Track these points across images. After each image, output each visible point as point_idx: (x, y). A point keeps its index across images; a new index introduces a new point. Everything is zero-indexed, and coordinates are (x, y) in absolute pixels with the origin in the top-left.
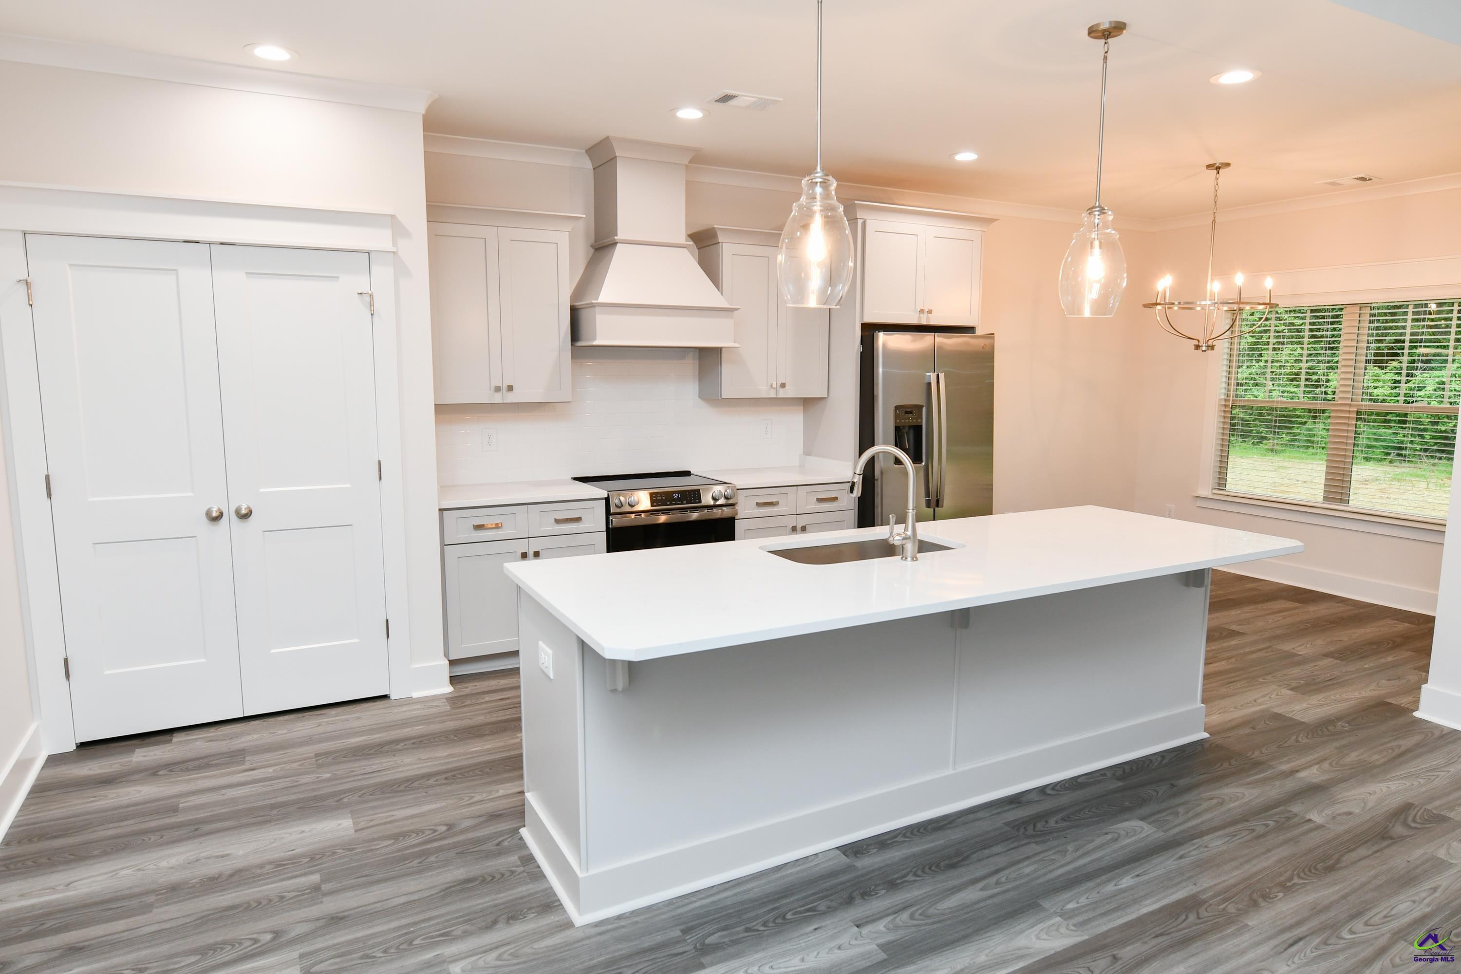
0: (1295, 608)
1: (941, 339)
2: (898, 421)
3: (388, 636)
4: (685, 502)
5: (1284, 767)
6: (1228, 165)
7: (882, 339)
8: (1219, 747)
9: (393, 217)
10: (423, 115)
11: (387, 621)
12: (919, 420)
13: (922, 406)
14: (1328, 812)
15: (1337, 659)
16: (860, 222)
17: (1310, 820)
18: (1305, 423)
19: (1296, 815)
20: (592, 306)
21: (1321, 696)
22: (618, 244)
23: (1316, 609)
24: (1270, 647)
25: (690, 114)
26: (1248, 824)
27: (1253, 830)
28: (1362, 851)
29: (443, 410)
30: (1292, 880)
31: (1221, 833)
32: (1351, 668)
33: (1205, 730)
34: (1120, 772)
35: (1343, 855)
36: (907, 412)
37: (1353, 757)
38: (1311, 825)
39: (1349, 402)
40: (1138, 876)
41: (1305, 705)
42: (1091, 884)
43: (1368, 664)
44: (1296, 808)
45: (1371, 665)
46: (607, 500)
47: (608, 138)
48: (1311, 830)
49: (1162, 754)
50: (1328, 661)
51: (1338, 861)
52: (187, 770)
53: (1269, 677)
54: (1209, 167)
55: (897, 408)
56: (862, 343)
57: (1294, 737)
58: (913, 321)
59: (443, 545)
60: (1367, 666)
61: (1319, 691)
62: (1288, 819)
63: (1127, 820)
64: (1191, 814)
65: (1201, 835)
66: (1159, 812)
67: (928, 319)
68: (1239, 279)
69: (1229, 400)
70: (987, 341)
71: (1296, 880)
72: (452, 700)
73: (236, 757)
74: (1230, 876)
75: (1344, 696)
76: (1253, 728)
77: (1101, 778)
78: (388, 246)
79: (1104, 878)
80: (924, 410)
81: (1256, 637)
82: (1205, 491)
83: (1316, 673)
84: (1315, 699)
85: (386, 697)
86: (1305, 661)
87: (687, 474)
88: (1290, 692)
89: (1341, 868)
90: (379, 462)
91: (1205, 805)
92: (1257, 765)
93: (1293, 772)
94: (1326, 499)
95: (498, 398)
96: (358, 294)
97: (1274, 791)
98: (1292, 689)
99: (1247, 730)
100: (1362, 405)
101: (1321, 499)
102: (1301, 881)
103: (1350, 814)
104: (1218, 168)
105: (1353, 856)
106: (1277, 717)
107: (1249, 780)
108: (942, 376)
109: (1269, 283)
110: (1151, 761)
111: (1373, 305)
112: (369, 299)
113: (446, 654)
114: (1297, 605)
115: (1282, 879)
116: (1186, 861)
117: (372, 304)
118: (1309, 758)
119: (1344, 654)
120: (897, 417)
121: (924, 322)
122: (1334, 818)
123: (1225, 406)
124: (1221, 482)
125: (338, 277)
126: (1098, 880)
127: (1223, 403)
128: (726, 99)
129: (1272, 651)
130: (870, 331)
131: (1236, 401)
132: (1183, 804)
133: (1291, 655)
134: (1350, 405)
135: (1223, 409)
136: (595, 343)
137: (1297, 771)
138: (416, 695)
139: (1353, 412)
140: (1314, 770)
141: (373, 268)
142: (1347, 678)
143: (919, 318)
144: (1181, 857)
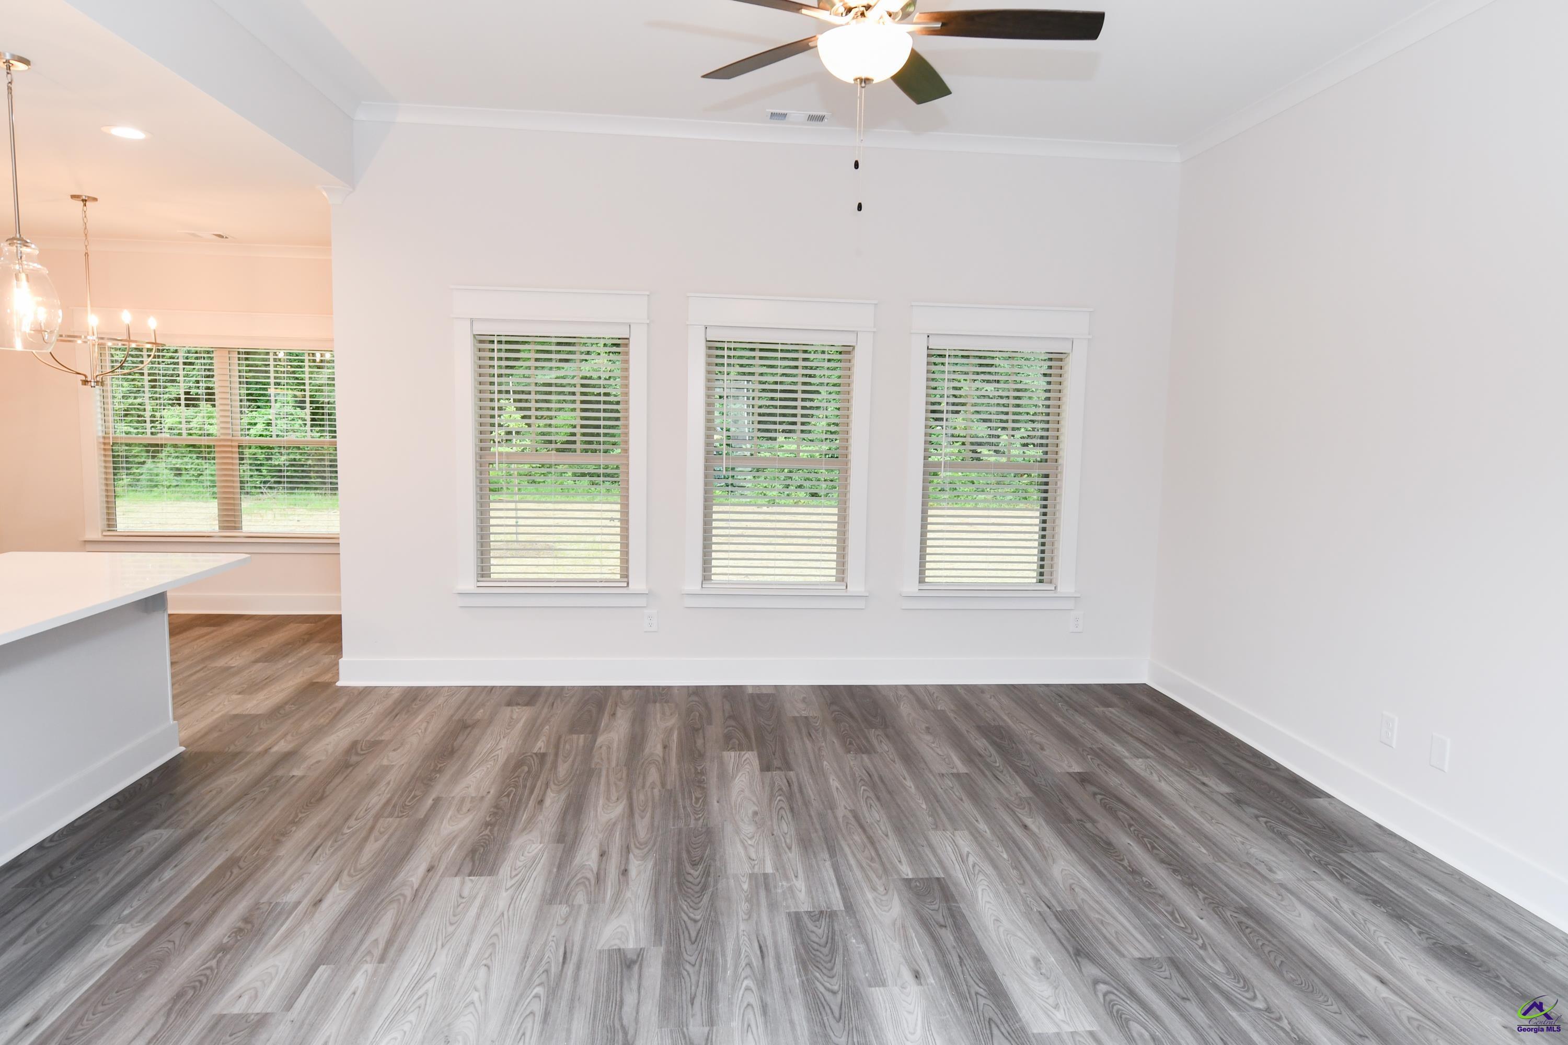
0: (212, 632)
5: (260, 749)
6: (95, 199)
8: (197, 755)
14: (305, 765)
15: (265, 662)
17: (293, 776)
18: (144, 463)
19: (282, 777)
21: (265, 692)
23: (231, 628)
24: (205, 667)
26: (249, 796)
27: (255, 799)
28: (337, 780)
30: (297, 816)
31: (230, 810)
32: (280, 664)
33: (181, 745)
34: (115, 803)
35: (325, 788)
37: (306, 725)
38: (295, 780)
39: (230, 437)
40: (176, 866)
41: (255, 702)
42: (137, 889)
43: (290, 660)
44: (279, 772)
45: (293, 660)
48: (297, 782)
49: (149, 776)
50: (259, 666)
51: (324, 792)
53: (216, 691)
54: (76, 198)
57: (257, 726)
60: (290, 661)
61: (262, 688)
62: (277, 781)
63: (143, 834)
64: (198, 809)
65: (215, 818)
66: (171, 817)
68: (126, 317)
69: (109, 438)
71: (300, 815)
74: (253, 833)
75: (282, 687)
76: (220, 731)
77: (98, 815)
79: (145, 881)
81: (189, 663)
82: (100, 533)
83: (253, 677)
84: (261, 695)
86: (240, 670)
88: (239, 696)
89: (328, 796)
91: (208, 798)
92: (236, 755)
93: (266, 751)
94: (220, 528)
97: (258, 768)
98: (240, 693)
99: (215, 734)
100: (242, 441)
101: (217, 528)
102: (304, 815)
103: (318, 762)
104: (85, 201)
105: (333, 784)
106: (236, 716)
107: (234, 768)
109: (152, 323)
110: (141, 785)
111: (240, 350)
114: (212, 628)
115: (291, 819)
116: (211, 840)
118: (276, 736)
119: (270, 657)
122: (310, 768)
123: (105, 444)
124: (111, 523)
126: (142, 884)
127: (102, 440)
129: (208, 670)
131: (117, 438)
132: (188, 803)
133: (226, 669)
134: (232, 441)
135: (102, 446)
137: (270, 748)
139: (235, 446)
140: (282, 743)
142: (278, 674)
144: (206, 839)
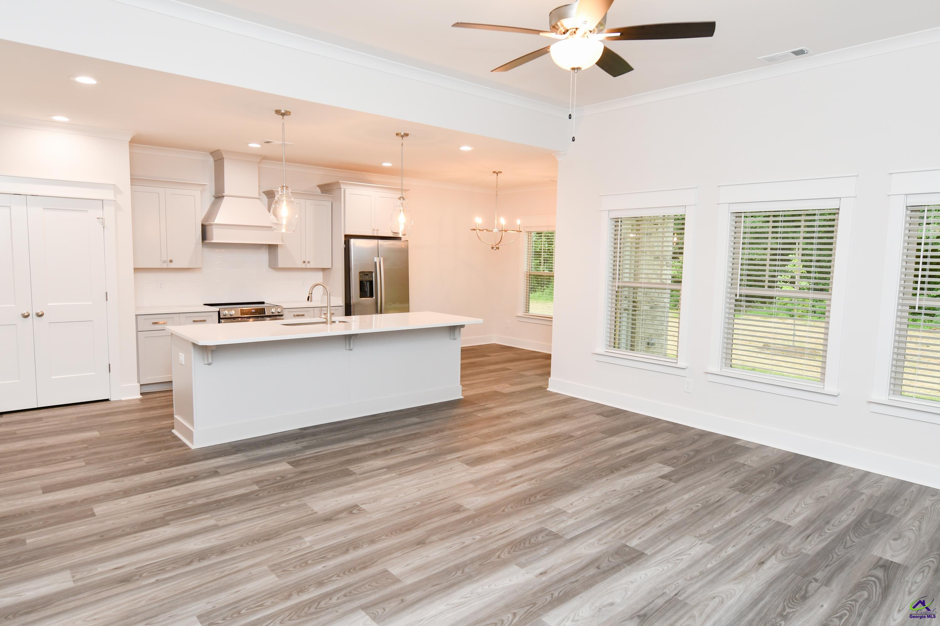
1: (381, 242)
2: (361, 278)
3: (110, 372)
6: (501, 172)
7: (352, 241)
8: (464, 400)
9: (114, 185)
10: (129, 142)
11: (109, 364)
12: (372, 278)
13: (373, 272)
14: (486, 413)
16: (342, 190)
17: (477, 415)
19: (473, 415)
20: (212, 225)
22: (225, 197)
24: (517, 373)
25: (255, 145)
26: (454, 417)
28: (486, 421)
29: (136, 270)
31: (442, 419)
32: (541, 378)
36: (365, 275)
38: (475, 417)
44: (475, 413)
46: (219, 312)
47: (219, 150)
49: (441, 403)
54: (494, 172)
55: (360, 272)
56: (345, 244)
58: (370, 234)
59: (138, 331)
61: (520, 385)
63: (412, 418)
65: (435, 420)
66: (426, 416)
67: (377, 233)
69: (529, 272)
70: (406, 243)
72: (141, 400)
73: (38, 419)
75: (528, 385)
76: (483, 395)
78: (112, 198)
80: (374, 274)
82: (521, 314)
84: (516, 387)
85: (107, 400)
86: (525, 377)
87: (263, 303)
88: (509, 385)
89: (474, 425)
90: (106, 293)
92: (473, 404)
95: (165, 266)
96: (97, 218)
98: (511, 384)
99: (480, 396)
102: (457, 428)
104: (497, 173)
105: (482, 422)
106: (496, 392)
107: (466, 407)
108: (382, 259)
110: (435, 404)
112: (102, 220)
113: (139, 382)
117: (103, 223)
119: (543, 374)
120: (360, 276)
121: (375, 235)
124: (527, 309)
125: (87, 211)
128: (268, 142)
130: (348, 238)
131: (532, 272)
136: (213, 241)
138: (123, 399)
141: (105, 207)
143: (373, 233)
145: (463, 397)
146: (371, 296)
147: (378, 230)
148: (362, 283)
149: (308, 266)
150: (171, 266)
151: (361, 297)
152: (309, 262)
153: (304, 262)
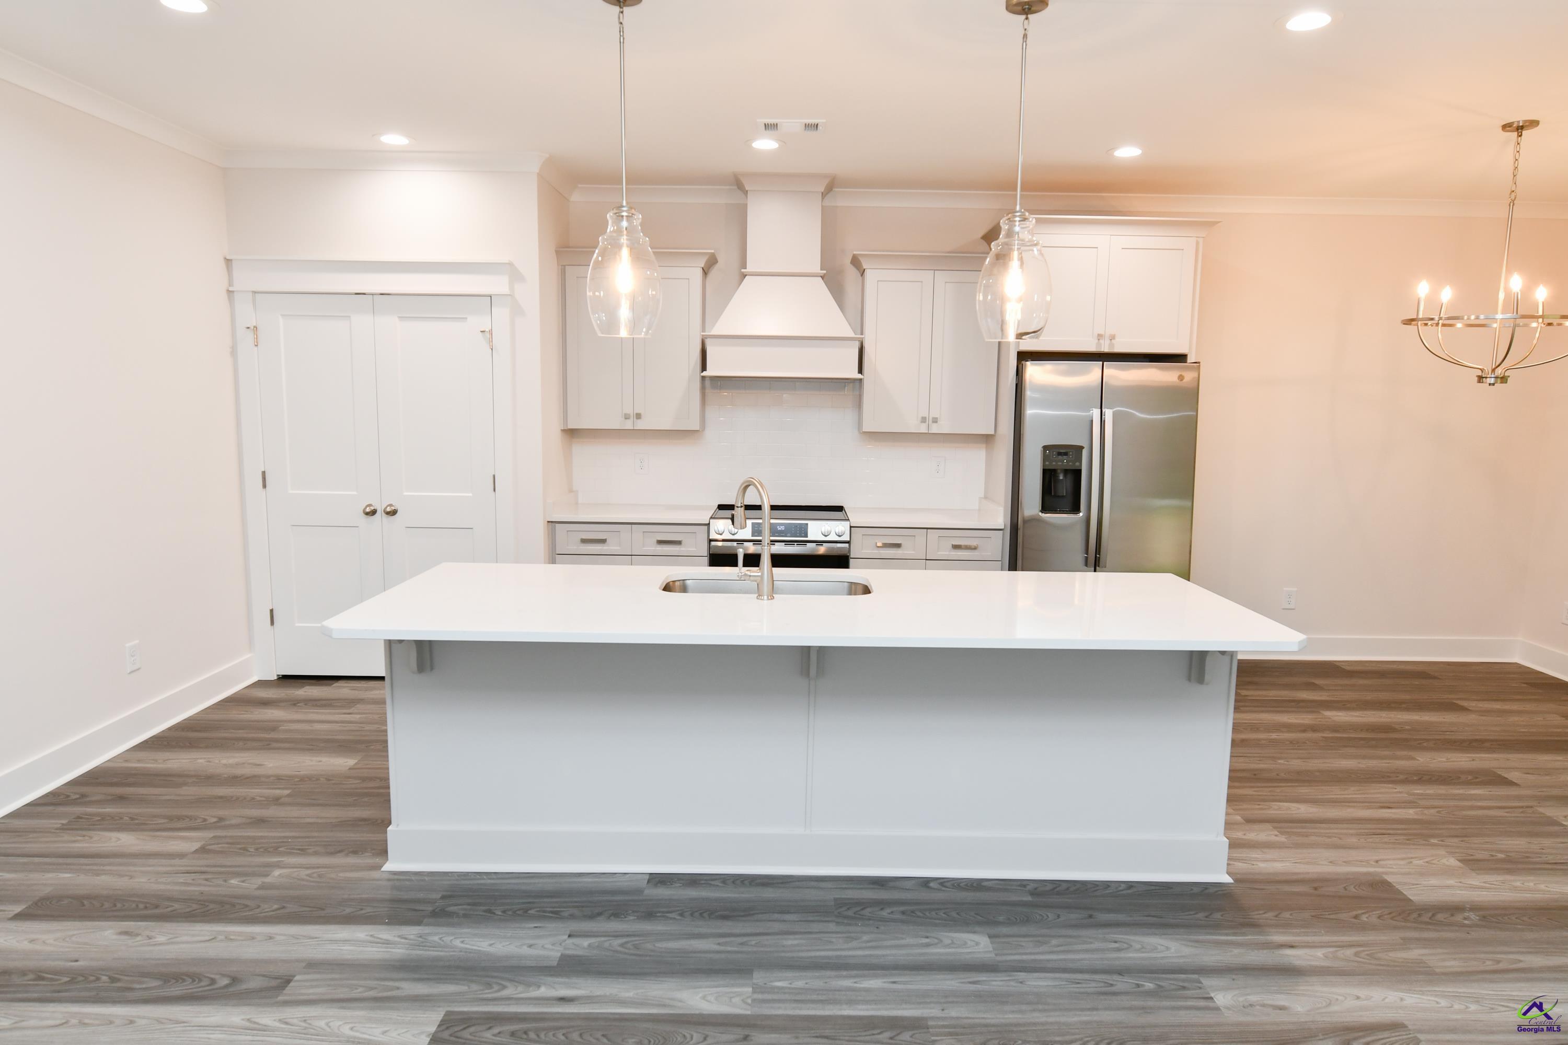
1: (1113, 368)
2: (1047, 463)
4: (789, 535)
6: (1534, 123)
7: (1033, 367)
8: (1224, 896)
9: (510, 264)
10: (538, 173)
12: (1077, 464)
13: (1082, 448)
17: (1209, 998)
20: (720, 337)
22: (748, 277)
24: (1530, 807)
25: (765, 145)
36: (1059, 454)
37: (1414, 954)
38: (1203, 1004)
41: (1450, 882)
44: (1214, 982)
46: (709, 526)
47: (740, 173)
52: (316, 706)
53: (1453, 840)
54: (1505, 127)
55: (1045, 448)
56: (1016, 373)
57: (1362, 912)
58: (1091, 348)
59: (554, 554)
62: (1184, 989)
63: (974, 932)
64: (1060, 948)
66: (1028, 936)
67: (1111, 345)
70: (1197, 370)
73: (352, 702)
78: (505, 290)
80: (1085, 453)
81: (1527, 793)
87: (839, 509)
88: (1456, 863)
90: (493, 476)
95: (628, 425)
96: (481, 332)
98: (1465, 860)
104: (1519, 129)
106: (1379, 884)
108: (1110, 413)
112: (488, 335)
117: (491, 341)
120: (1045, 458)
121: (1106, 349)
125: (466, 318)
130: (1023, 359)
136: (707, 374)
141: (493, 309)
143: (1099, 344)
145: (1227, 879)
146: (1076, 509)
147: (1112, 338)
148: (1049, 476)
149: (935, 429)
150: (641, 425)
151: (1045, 508)
152: (935, 421)
153: (924, 420)
